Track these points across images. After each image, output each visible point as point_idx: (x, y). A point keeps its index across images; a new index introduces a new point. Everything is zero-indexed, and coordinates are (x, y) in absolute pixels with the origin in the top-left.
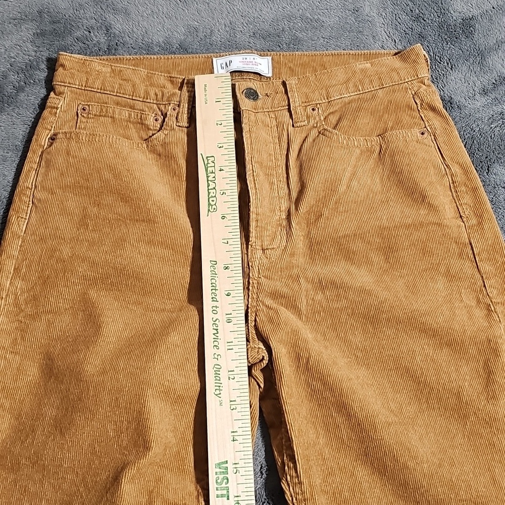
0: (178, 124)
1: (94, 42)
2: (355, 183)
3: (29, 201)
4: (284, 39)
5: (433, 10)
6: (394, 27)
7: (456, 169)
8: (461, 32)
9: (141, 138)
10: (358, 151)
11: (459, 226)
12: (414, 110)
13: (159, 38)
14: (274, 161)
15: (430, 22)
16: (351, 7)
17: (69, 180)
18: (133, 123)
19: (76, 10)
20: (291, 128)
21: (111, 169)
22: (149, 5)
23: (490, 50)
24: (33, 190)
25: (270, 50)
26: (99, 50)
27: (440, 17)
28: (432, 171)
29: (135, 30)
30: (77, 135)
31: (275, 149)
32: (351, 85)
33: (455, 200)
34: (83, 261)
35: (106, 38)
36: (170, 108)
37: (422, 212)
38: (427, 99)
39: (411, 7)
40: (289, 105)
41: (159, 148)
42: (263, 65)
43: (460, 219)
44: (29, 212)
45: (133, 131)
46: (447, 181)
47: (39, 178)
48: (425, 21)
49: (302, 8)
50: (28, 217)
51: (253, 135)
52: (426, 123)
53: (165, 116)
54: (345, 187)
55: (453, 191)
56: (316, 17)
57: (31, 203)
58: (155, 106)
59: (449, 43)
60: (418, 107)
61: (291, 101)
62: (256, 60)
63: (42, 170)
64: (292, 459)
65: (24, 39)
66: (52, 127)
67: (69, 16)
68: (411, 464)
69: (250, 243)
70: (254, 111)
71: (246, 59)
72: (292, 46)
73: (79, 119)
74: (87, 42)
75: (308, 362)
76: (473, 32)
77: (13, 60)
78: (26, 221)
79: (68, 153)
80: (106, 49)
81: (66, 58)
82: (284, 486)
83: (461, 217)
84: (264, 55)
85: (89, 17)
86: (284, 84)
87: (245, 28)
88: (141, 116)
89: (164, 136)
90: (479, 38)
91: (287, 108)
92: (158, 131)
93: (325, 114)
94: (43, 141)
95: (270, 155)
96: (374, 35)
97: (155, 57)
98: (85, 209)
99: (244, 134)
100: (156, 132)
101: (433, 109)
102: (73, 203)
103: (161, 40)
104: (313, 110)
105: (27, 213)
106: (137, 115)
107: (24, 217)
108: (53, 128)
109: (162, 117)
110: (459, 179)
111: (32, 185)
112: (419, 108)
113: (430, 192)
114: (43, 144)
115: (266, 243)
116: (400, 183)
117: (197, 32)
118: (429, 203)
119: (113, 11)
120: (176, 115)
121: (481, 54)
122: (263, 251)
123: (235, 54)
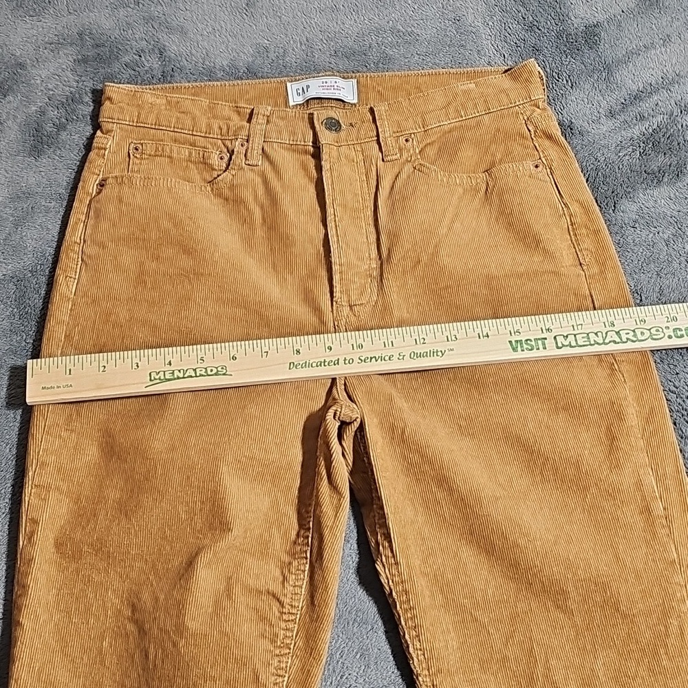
0: (247, 163)
1: (146, 68)
2: (457, 225)
3: (78, 258)
4: (371, 57)
5: (549, 17)
6: (503, 39)
7: (575, 208)
8: (583, 42)
9: (205, 180)
10: (461, 190)
11: (579, 275)
12: (527, 139)
13: (223, 61)
14: (361, 201)
15: (546, 32)
16: (452, 16)
17: (123, 231)
18: (195, 163)
19: (123, 30)
20: (380, 163)
21: (171, 217)
22: (209, 20)
23: (619, 62)
24: (82, 244)
25: (355, 72)
26: (152, 78)
27: (557, 25)
28: (548, 211)
29: (194, 52)
30: (130, 179)
31: (362, 187)
32: (451, 110)
33: (574, 244)
34: (143, 324)
35: (160, 63)
36: (237, 143)
37: (536, 259)
38: (543, 125)
39: (523, 14)
40: (378, 136)
41: (226, 192)
42: (346, 90)
43: (579, 267)
44: (78, 270)
45: (194, 173)
46: (565, 222)
47: (88, 231)
48: (540, 30)
49: (393, 19)
50: (77, 277)
51: (335, 174)
52: (541, 154)
53: (232, 153)
54: (445, 230)
55: (572, 234)
56: (410, 30)
57: (80, 259)
58: (220, 141)
59: (569, 57)
60: (531, 135)
61: (380, 130)
62: (338, 84)
63: (91, 222)
64: (388, 537)
65: (64, 67)
66: (100, 171)
67: (115, 38)
68: (521, 542)
69: (334, 299)
70: (336, 144)
71: (326, 82)
72: (381, 65)
73: (131, 161)
74: (137, 69)
75: (403, 432)
76: (598, 42)
77: (51, 93)
78: (76, 281)
79: (120, 201)
80: (160, 76)
81: (112, 89)
82: (379, 567)
83: (581, 264)
84: (348, 78)
85: (139, 36)
86: (372, 111)
87: (324, 45)
88: (204, 155)
89: (231, 177)
90: (607, 50)
91: (376, 138)
92: (224, 172)
93: (421, 146)
94: (91, 188)
95: (356, 195)
96: (479, 48)
97: (219, 83)
98: (142, 264)
99: (323, 173)
100: (221, 172)
101: (549, 137)
102: (128, 258)
103: (225, 63)
104: (407, 141)
105: (76, 272)
106: (199, 154)
107: (73, 276)
108: (101, 172)
109: (228, 155)
110: (579, 220)
111: (81, 240)
112: (532, 136)
113: (545, 236)
114: (91, 191)
115: (353, 298)
117: (267, 52)
118: (544, 248)
119: (167, 30)
120: (244, 152)
121: (608, 68)
122: (351, 306)
123: (314, 77)
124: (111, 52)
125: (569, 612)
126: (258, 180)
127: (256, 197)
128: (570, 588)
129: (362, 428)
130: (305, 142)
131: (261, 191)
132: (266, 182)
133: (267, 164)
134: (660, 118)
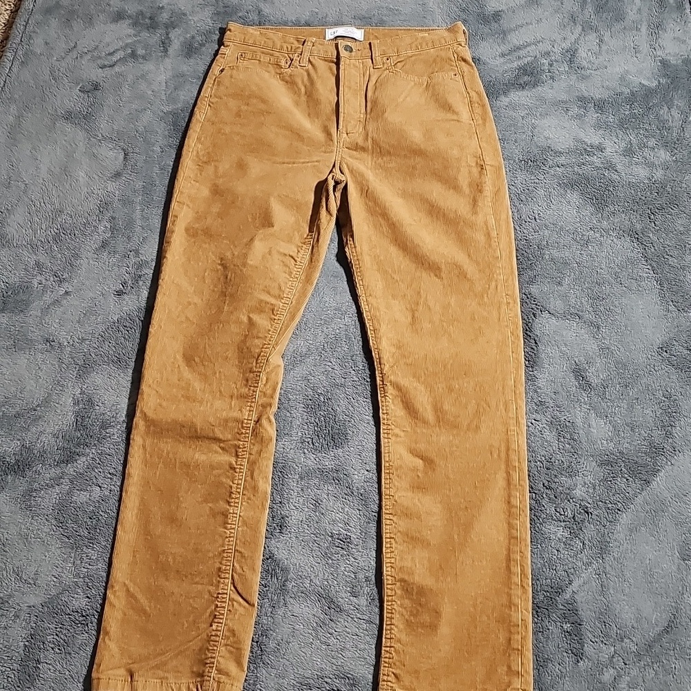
0: (300, 65)
2: (408, 99)
6: (447, 15)
7: (473, 94)
9: (276, 73)
10: (413, 83)
11: (471, 124)
12: (452, 61)
14: (359, 86)
17: (231, 91)
18: (272, 64)
20: (372, 69)
21: (257, 85)
23: (511, 30)
24: (209, 97)
28: (458, 95)
30: (237, 68)
31: (360, 80)
32: (414, 45)
33: (470, 111)
34: (238, 135)
35: (258, 17)
36: (295, 55)
38: (462, 54)
40: (372, 55)
41: (287, 78)
42: (358, 34)
44: (206, 109)
45: (271, 68)
47: (213, 91)
51: (346, 72)
52: (459, 69)
53: (292, 60)
54: (402, 100)
55: (470, 106)
57: (208, 104)
58: (286, 54)
61: (373, 53)
62: (353, 30)
63: (215, 87)
64: (352, 236)
65: (207, 16)
66: (221, 65)
68: (421, 244)
69: (339, 130)
70: (349, 58)
73: (238, 61)
75: (367, 192)
78: (205, 114)
79: (231, 77)
81: (232, 26)
82: (347, 250)
83: (473, 120)
84: (359, 28)
86: (370, 44)
88: (277, 60)
89: (291, 71)
90: (505, 23)
91: (370, 57)
92: (287, 69)
93: (395, 62)
95: (357, 83)
97: (289, 28)
98: (239, 107)
99: (340, 71)
101: (465, 60)
102: (233, 103)
103: (293, 19)
104: (388, 59)
106: (275, 60)
107: (204, 112)
109: (290, 61)
110: (474, 100)
111: (209, 95)
112: (456, 60)
113: (454, 105)
114: (216, 73)
115: (349, 130)
116: (437, 100)
118: (453, 110)
120: (299, 60)
121: (504, 33)
122: (347, 134)
124: (233, 10)
125: (440, 278)
126: (305, 74)
127: (303, 82)
128: (443, 267)
129: (346, 184)
130: (332, 56)
131: (306, 78)
132: (309, 75)
133: (310, 66)
134: (529, 58)
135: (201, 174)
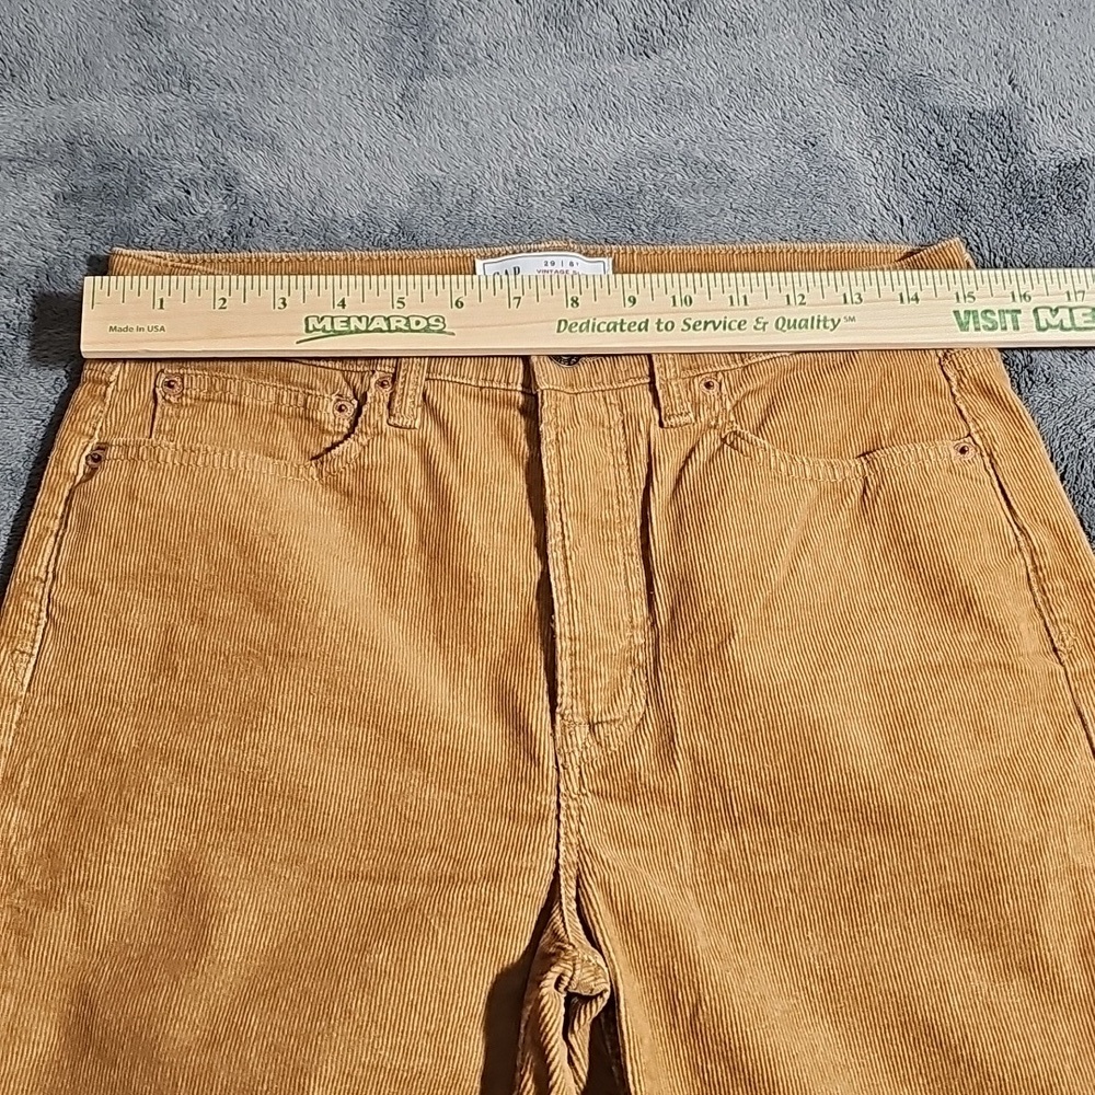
0: (391, 422)
1: (198, 217)
2: (806, 564)
3: (40, 610)
4: (642, 212)
5: (989, 144)
6: (898, 185)
7: (1041, 537)
8: (1054, 197)
9: (306, 452)
10: (813, 491)
11: (1052, 674)
12: (943, 395)
13: (349, 208)
14: (616, 507)
15: (983, 175)
16: (799, 134)
17: (132, 561)
18: (287, 416)
19: (157, 138)
20: (655, 430)
21: (234, 534)
22: (327, 125)
24: (48, 583)
25: (611, 240)
26: (210, 236)
27: (1006, 162)
28: (986, 541)
29: (294, 187)
30: (153, 450)
31: (618, 478)
33: (1040, 610)
34: (165, 760)
35: (225, 207)
36: (373, 380)
37: (966, 638)
38: (974, 369)
39: (940, 139)
40: (652, 375)
41: (348, 479)
43: (1053, 656)
44: (39, 637)
45: (286, 440)
46: (1021, 564)
47: (64, 556)
48: (971, 170)
49: (686, 137)
50: (35, 651)
51: (566, 450)
52: (971, 425)
53: (362, 400)
54: (784, 572)
55: (1036, 589)
56: (718, 159)
57: (43, 614)
58: (338, 374)
59: (1027, 227)
60: (951, 387)
61: (656, 365)
62: (575, 268)
63: (70, 537)
65: (34, 207)
66: (95, 429)
67: (139, 153)
69: (558, 710)
70: (569, 390)
71: (553, 264)
72: (660, 229)
73: (159, 409)
74: (181, 217)
75: (695, 1015)
76: (1084, 200)
77: (6, 259)
78: (33, 661)
79: (132, 496)
80: (226, 235)
83: (1055, 650)
84: (595, 255)
85: (186, 152)
87: (550, 184)
88: (306, 400)
89: (359, 449)
91: (648, 381)
92: (347, 437)
93: (737, 396)
94: (75, 463)
95: (607, 493)
96: (851, 203)
97: (341, 255)
98: (169, 629)
99: (543, 448)
100: (340, 438)
101: (988, 392)
102: (143, 618)
104: (708, 385)
105: (34, 641)
106: (296, 398)
107: (28, 649)
108: (97, 432)
109: (355, 402)
110: (1048, 560)
111: (47, 573)
112: (954, 390)
113: (984, 592)
114: (73, 470)
115: (598, 707)
116: (912, 567)
117: (439, 194)
118: (982, 617)
119: (242, 141)
120: (387, 400)
122: (592, 726)
123: (529, 251)
124: (130, 181)
126: (414, 457)
127: (407, 493)
129: (613, 1003)
130: (508, 383)
131: (417, 480)
132: (428, 462)
133: (430, 425)
135: (21, 951)
